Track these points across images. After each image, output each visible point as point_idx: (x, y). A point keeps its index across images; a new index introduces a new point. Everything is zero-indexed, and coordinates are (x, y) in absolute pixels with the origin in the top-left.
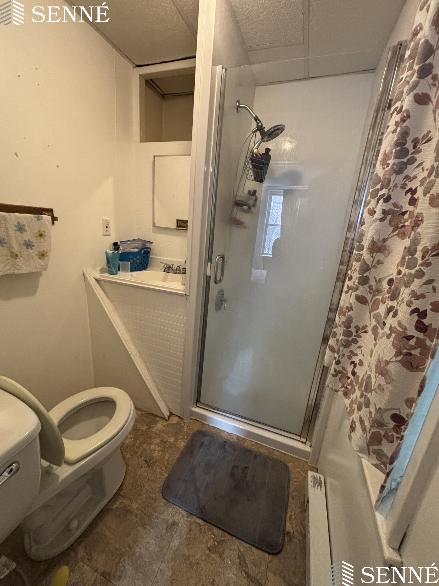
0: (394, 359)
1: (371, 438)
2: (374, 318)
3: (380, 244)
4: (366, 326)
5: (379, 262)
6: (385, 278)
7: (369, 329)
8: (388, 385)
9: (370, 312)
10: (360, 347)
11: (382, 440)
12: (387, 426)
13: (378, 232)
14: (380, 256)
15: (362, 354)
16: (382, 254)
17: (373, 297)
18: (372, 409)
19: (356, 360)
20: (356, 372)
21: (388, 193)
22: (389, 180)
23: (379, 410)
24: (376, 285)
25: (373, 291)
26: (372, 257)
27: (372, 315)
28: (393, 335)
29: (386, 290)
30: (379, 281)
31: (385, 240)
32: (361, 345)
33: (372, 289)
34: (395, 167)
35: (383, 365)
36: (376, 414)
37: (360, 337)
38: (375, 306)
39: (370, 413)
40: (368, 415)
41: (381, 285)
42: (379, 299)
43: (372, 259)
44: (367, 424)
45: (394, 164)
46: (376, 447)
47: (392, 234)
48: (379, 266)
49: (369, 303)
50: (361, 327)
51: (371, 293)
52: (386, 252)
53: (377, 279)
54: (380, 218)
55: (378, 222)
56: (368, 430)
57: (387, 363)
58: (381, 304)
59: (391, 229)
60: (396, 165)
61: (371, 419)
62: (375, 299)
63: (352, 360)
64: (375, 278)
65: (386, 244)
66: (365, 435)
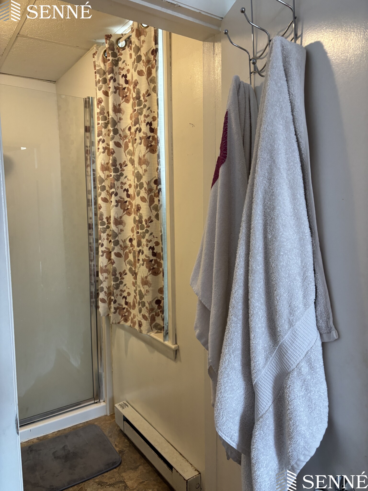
0: (149, 274)
1: (151, 320)
2: (127, 264)
3: (119, 220)
4: (125, 270)
5: (122, 230)
6: (127, 239)
7: (127, 271)
8: (150, 288)
9: (125, 261)
10: (125, 285)
11: (155, 318)
12: (155, 309)
13: (116, 213)
14: (121, 227)
15: (128, 288)
16: (121, 225)
17: (124, 251)
18: (147, 305)
19: (125, 294)
20: (127, 301)
21: (116, 191)
22: (114, 184)
23: (150, 303)
24: (123, 244)
25: (123, 248)
26: (117, 228)
27: (126, 263)
28: (145, 263)
29: (129, 245)
30: (124, 241)
31: (121, 217)
32: (126, 283)
33: (122, 247)
34: (115, 177)
35: (145, 279)
36: (149, 306)
37: (123, 279)
38: (127, 256)
39: (147, 308)
40: (146, 310)
41: (126, 243)
42: (127, 251)
43: (117, 229)
44: (147, 315)
45: (114, 176)
46: (154, 324)
47: (124, 214)
48: (122, 233)
49: (123, 256)
50: (122, 272)
51: (122, 249)
52: (123, 224)
53: (123, 240)
54: (115, 205)
55: (115, 207)
56: (148, 317)
57: (146, 277)
58: (129, 254)
59: (122, 211)
60: (115, 176)
61: (148, 311)
62: (125, 253)
63: (123, 296)
64: (122, 240)
65: (122, 219)
66: (148, 321)
